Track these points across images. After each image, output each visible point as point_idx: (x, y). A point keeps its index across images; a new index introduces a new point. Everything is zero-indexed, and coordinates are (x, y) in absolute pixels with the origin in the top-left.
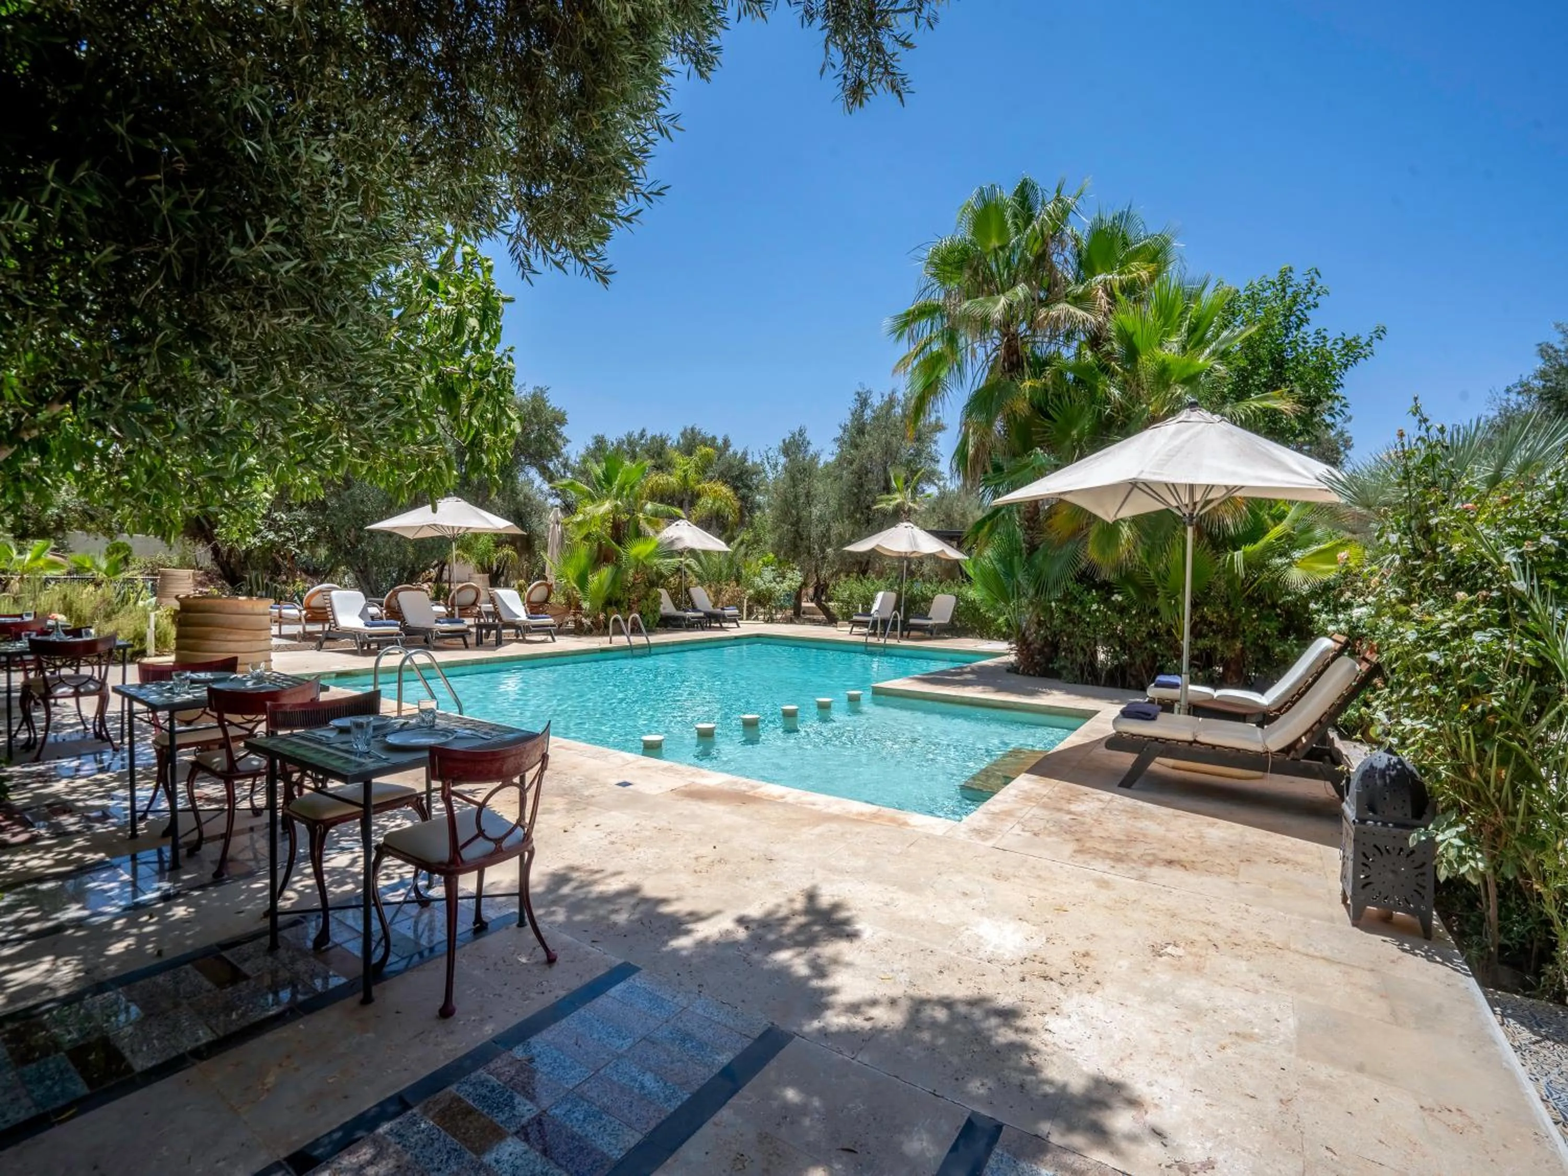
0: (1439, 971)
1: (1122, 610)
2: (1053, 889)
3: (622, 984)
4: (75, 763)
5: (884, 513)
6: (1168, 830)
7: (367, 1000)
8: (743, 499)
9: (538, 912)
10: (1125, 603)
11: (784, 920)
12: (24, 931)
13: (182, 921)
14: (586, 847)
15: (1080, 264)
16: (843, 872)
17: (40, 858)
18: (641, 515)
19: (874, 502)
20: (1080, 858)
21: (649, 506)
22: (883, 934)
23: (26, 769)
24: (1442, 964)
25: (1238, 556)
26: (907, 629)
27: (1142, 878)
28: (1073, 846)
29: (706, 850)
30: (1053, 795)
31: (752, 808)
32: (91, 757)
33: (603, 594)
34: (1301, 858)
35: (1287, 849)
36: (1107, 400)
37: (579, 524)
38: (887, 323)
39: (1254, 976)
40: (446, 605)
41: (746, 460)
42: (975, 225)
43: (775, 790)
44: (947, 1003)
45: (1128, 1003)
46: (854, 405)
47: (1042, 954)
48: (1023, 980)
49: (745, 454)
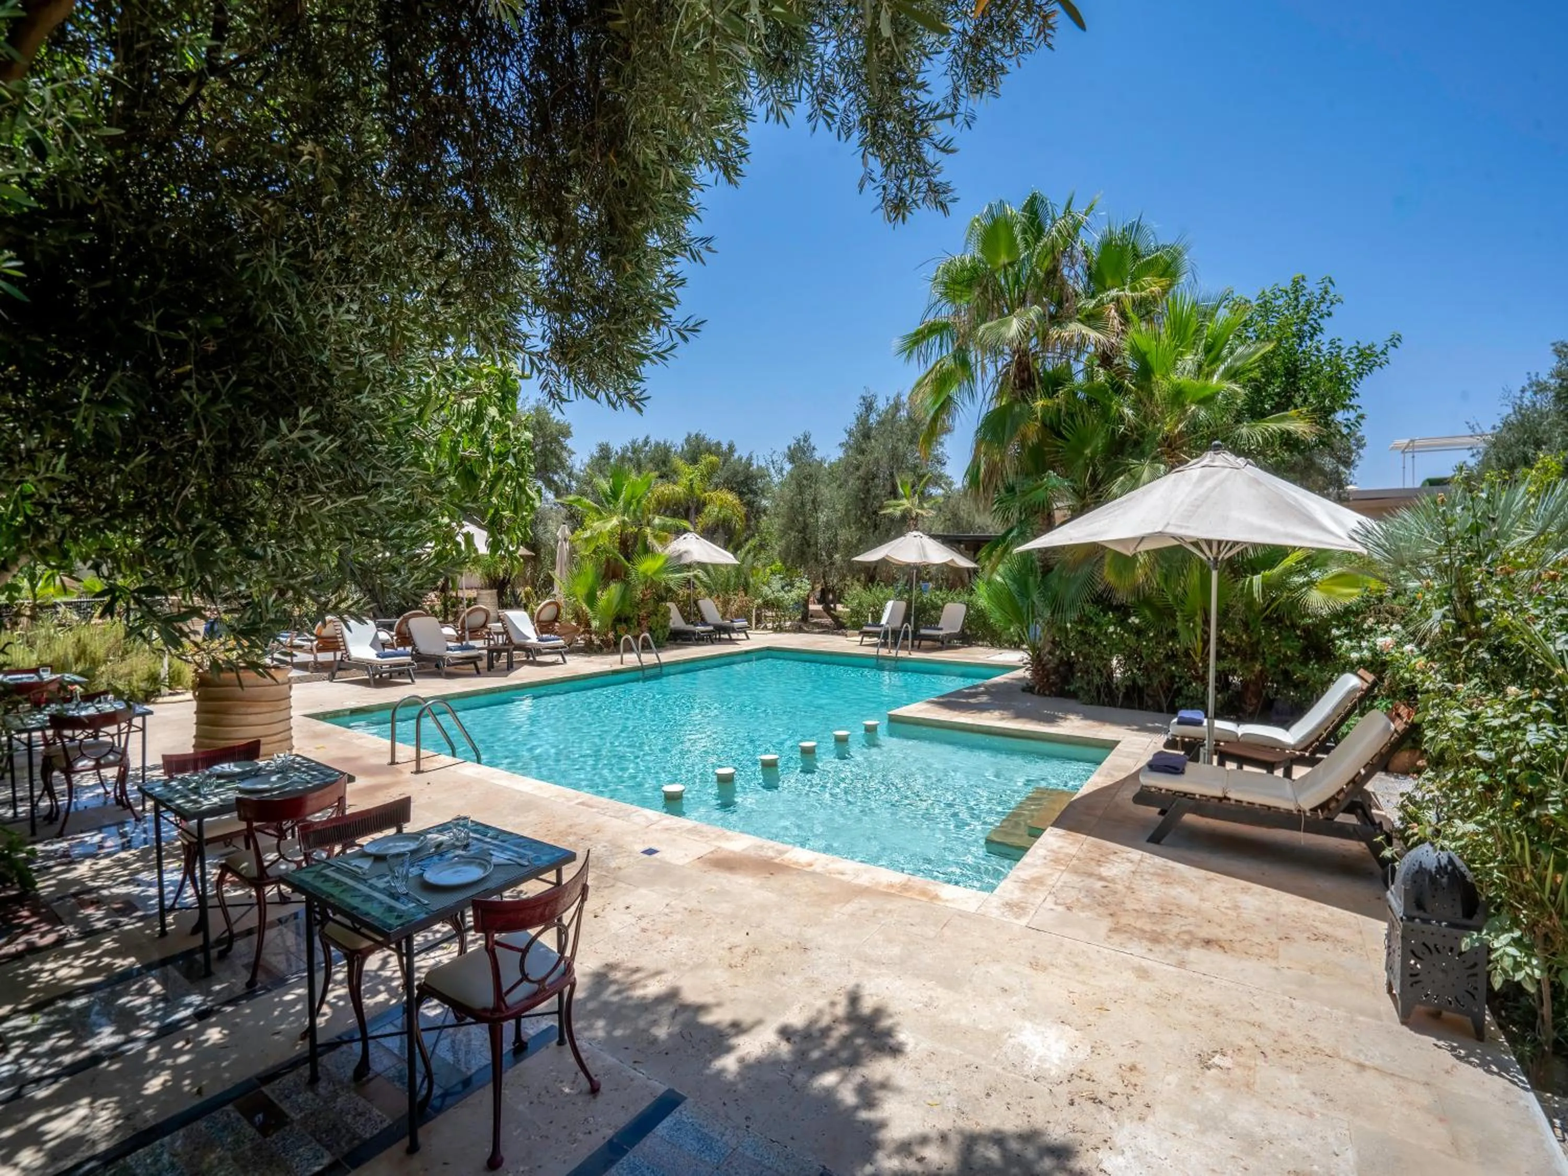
0: (1498, 1084)
1: (1139, 632)
2: (1092, 982)
3: (669, 1118)
4: (97, 838)
5: (892, 519)
6: (1202, 900)
7: (413, 1149)
8: (749, 504)
9: (576, 1026)
10: (1143, 626)
11: (826, 1032)
12: (59, 1064)
13: (218, 1047)
14: (617, 936)
15: (1090, 277)
16: (878, 963)
17: (69, 966)
18: (648, 530)
19: (882, 507)
20: (1117, 938)
21: (657, 521)
22: (926, 1045)
23: (49, 848)
24: (1499, 1074)
25: (1257, 580)
26: (918, 640)
27: (1181, 964)
28: (1107, 923)
29: (738, 938)
30: (1082, 855)
31: (778, 881)
32: (114, 829)
33: (612, 612)
34: (1340, 933)
35: (1325, 921)
36: (1121, 418)
37: (587, 540)
38: (896, 343)
39: (1306, 1094)
40: (455, 628)
41: (750, 465)
42: (984, 242)
43: (799, 855)
44: (998, 1139)
45: (1182, 1132)
46: (859, 410)
47: (1089, 1068)
48: (1072, 1103)
49: (750, 458)
